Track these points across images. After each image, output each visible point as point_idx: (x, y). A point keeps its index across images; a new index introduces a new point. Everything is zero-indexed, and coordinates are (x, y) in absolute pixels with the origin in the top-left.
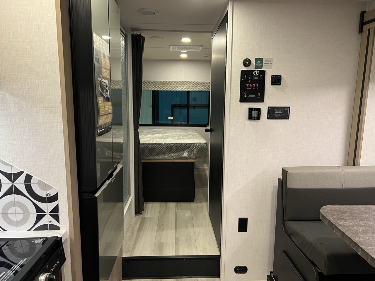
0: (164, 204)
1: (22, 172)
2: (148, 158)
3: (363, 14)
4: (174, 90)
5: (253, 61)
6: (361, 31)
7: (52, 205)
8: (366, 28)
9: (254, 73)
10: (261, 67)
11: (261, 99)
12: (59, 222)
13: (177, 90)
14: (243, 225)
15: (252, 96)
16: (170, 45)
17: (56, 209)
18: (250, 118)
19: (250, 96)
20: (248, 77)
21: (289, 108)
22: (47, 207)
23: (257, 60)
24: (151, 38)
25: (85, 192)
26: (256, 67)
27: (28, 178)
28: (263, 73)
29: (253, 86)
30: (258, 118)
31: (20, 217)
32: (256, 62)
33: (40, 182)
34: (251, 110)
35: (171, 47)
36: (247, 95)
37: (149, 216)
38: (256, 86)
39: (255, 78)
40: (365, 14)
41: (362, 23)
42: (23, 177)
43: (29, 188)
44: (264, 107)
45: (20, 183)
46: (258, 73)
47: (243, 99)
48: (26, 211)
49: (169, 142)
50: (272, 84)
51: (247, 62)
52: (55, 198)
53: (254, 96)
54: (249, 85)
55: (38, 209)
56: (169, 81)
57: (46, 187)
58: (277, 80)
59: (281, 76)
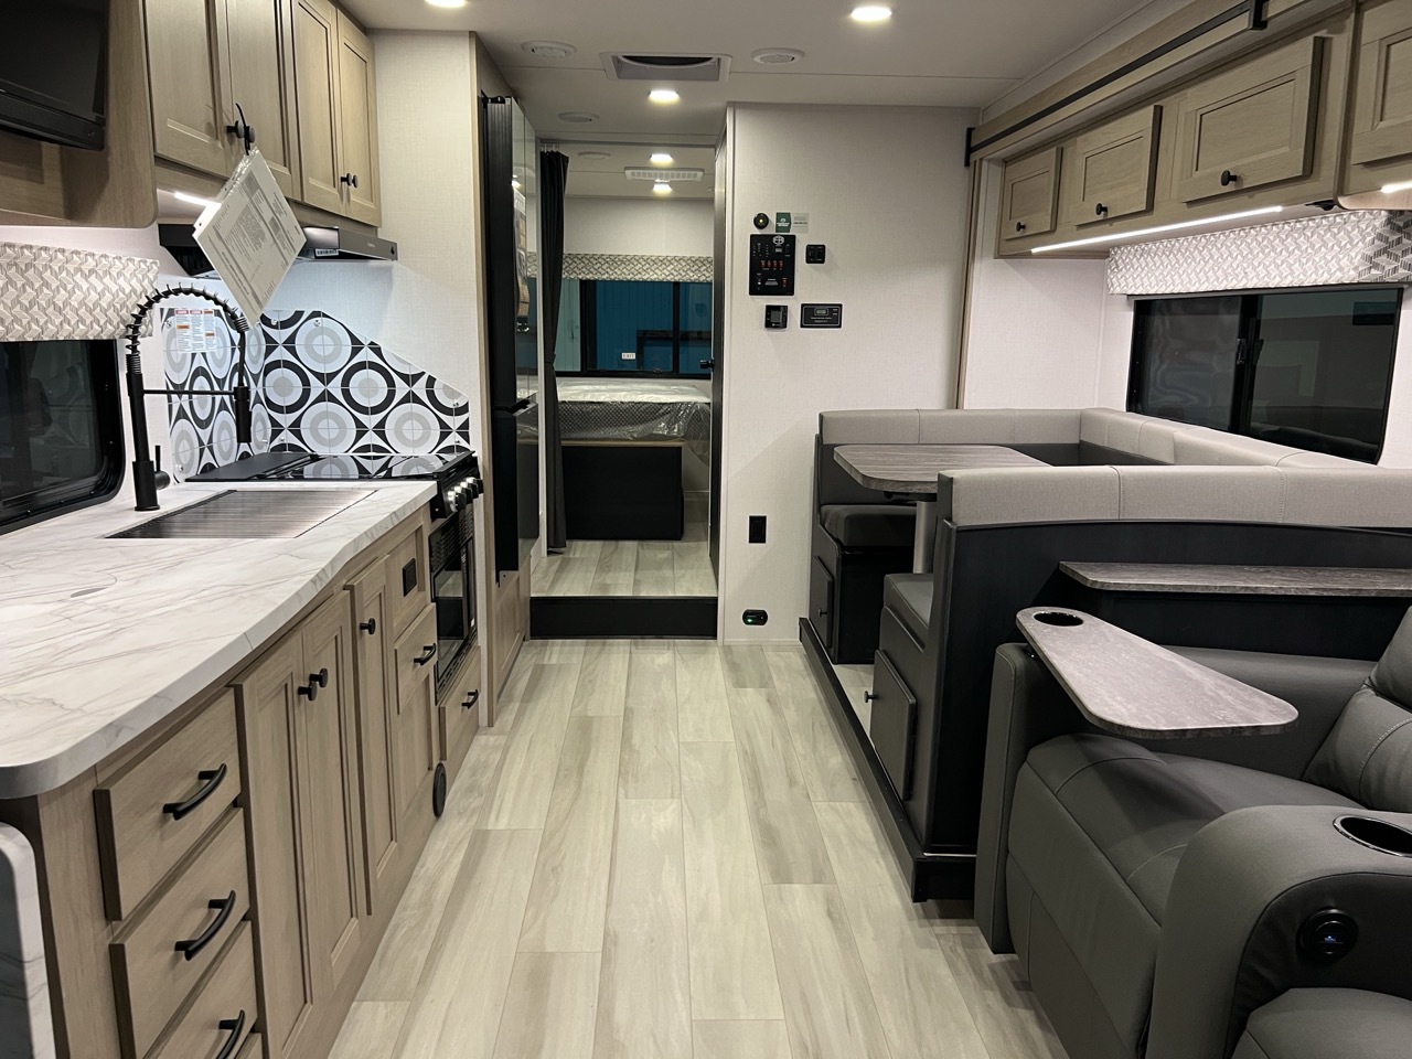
0: (611, 545)
1: (423, 373)
2: (574, 435)
3: (970, 131)
4: (637, 278)
5: (773, 219)
6: (967, 164)
7: (460, 419)
8: (975, 157)
9: (774, 240)
10: (788, 229)
11: (788, 290)
12: (468, 442)
13: (645, 278)
14: (758, 529)
15: (772, 282)
16: (626, 168)
17: (466, 425)
18: (768, 325)
19: (767, 284)
20: (763, 248)
21: (841, 306)
22: (454, 422)
23: (779, 216)
24: (580, 154)
25: (501, 409)
26: (778, 229)
27: (431, 381)
28: (791, 240)
29: (772, 263)
30: (783, 325)
31: (418, 435)
32: (778, 220)
33: (445, 387)
34: (770, 309)
35: (628, 172)
36: (763, 282)
37: (577, 555)
38: (778, 264)
39: (777, 250)
40: (973, 133)
41: (969, 150)
42: (424, 379)
43: (431, 395)
44: (793, 305)
45: (420, 389)
46: (783, 240)
47: (755, 290)
48: (426, 427)
49: (623, 400)
50: (808, 262)
51: (760, 220)
52: (464, 410)
53: (776, 283)
54: (766, 263)
55: (443, 424)
56: (624, 254)
57: (452, 394)
58: (816, 254)
59: (824, 246)
